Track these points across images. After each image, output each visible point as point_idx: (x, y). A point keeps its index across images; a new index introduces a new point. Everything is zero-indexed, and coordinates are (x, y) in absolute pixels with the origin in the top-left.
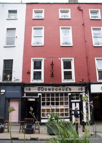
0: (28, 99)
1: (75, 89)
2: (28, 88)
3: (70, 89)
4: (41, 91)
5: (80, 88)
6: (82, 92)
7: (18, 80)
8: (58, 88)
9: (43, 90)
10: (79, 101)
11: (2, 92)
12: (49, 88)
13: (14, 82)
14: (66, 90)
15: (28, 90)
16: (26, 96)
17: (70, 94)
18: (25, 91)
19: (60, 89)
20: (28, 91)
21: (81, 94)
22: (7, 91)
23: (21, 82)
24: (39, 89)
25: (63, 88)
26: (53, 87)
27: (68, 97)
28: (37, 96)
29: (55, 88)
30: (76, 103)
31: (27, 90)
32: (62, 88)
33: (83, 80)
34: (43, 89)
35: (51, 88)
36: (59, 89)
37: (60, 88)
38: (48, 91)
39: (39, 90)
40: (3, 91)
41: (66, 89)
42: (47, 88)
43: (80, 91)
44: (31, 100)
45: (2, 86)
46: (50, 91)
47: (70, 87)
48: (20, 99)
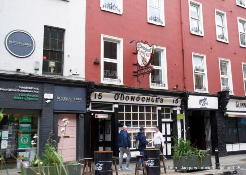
0: (96, 114)
1: (168, 101)
2: (98, 93)
3: (162, 101)
4: (118, 101)
5: (175, 99)
6: (176, 107)
7: (78, 75)
8: (146, 97)
9: (122, 99)
10: (170, 120)
11: (47, 99)
12: (133, 96)
13: (69, 79)
14: (156, 102)
15: (97, 97)
16: (92, 109)
17: (160, 108)
18: (93, 99)
19: (149, 99)
20: (97, 100)
21: (175, 109)
22: (58, 98)
23: (84, 80)
24: (117, 96)
25: (153, 97)
26: (140, 94)
27: (157, 113)
28: (112, 110)
29: (141, 96)
30: (166, 123)
31: (95, 98)
32: (151, 97)
33: (177, 87)
34: (122, 96)
35: (136, 95)
36: (147, 99)
37: (148, 97)
38: (129, 102)
39: (116, 98)
40: (48, 96)
41: (157, 100)
42: (130, 96)
43: (174, 105)
44: (100, 116)
45: (46, 85)
46: (134, 101)
47: (162, 97)
48: (82, 113)
